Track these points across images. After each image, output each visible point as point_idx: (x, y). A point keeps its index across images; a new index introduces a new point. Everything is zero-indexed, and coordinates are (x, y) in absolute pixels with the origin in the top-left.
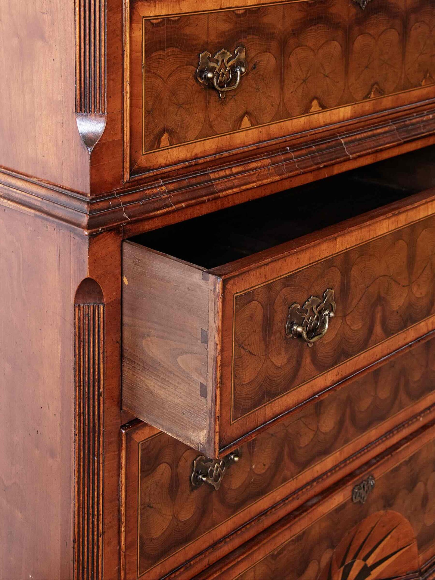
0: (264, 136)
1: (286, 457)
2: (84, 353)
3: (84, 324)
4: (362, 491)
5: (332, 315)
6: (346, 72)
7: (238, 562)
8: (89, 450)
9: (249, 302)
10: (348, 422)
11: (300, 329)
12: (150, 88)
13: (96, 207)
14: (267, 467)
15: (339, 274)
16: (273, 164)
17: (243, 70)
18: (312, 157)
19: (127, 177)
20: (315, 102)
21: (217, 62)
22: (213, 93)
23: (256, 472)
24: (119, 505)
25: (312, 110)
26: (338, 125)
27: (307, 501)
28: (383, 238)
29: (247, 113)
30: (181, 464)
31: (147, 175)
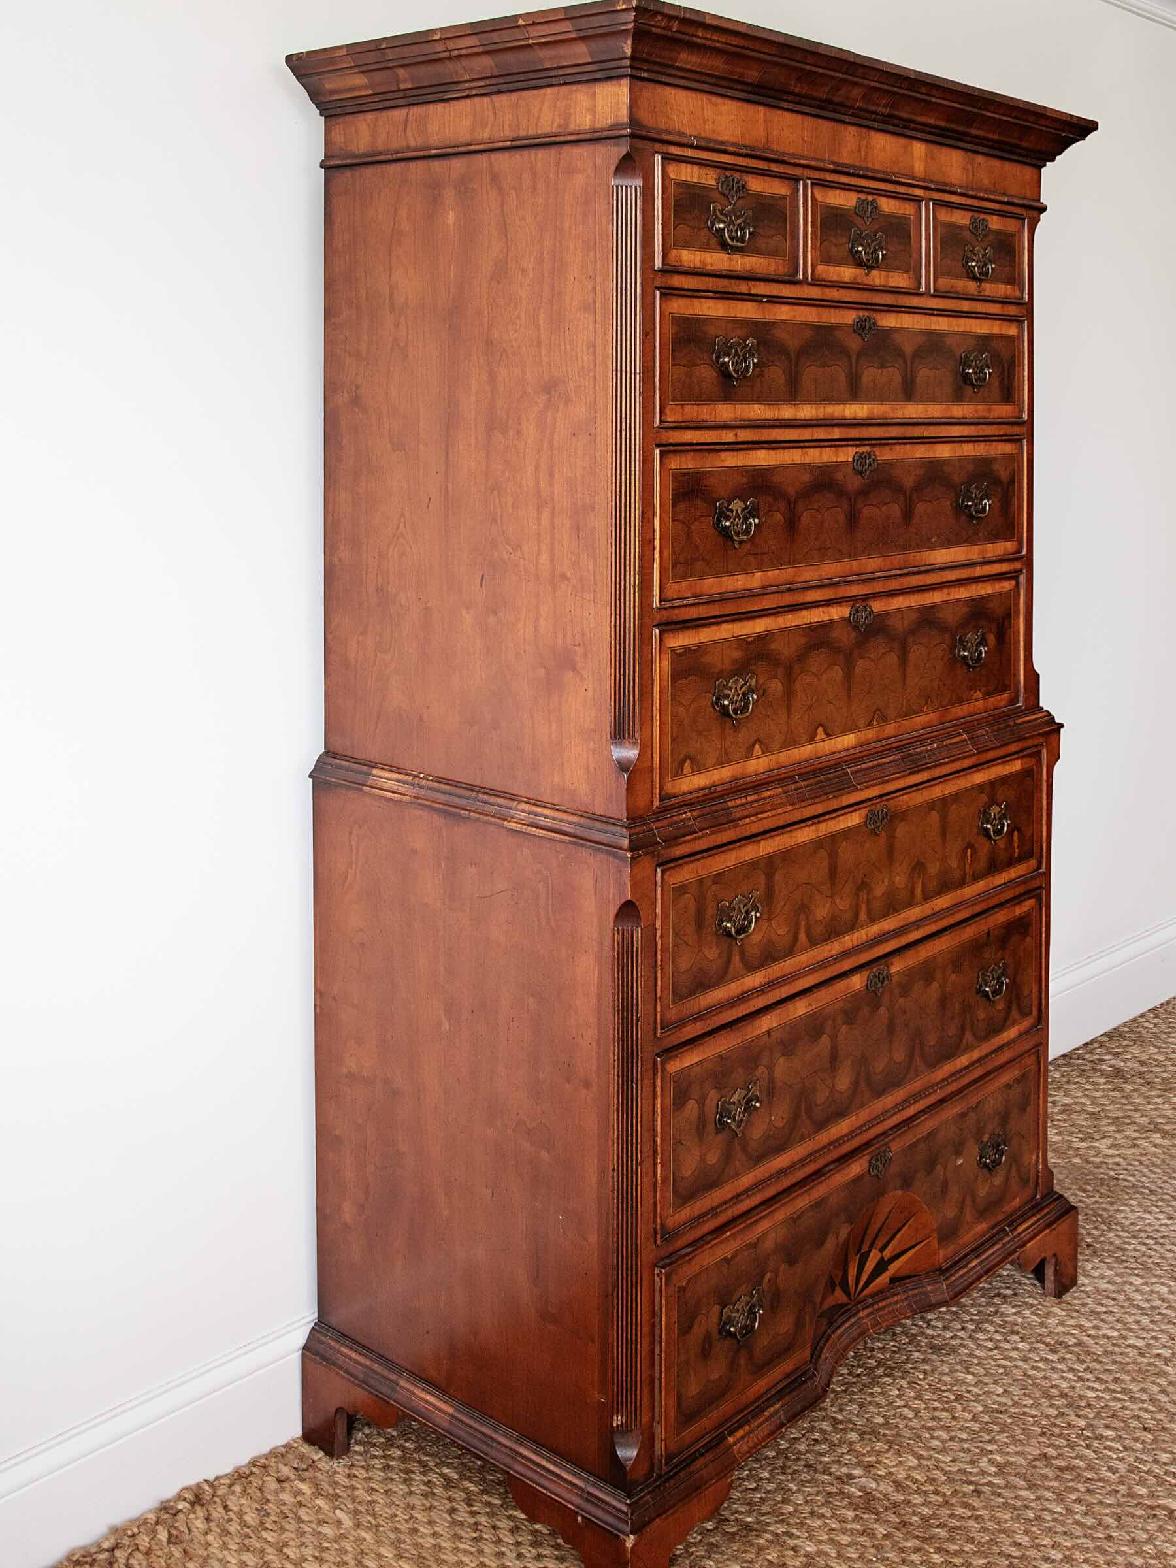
0: (773, 765)
1: (803, 1113)
2: (623, 977)
3: (623, 947)
4: (879, 1163)
5: (758, 915)
6: (849, 697)
7: (761, 1218)
8: (627, 1076)
9: (684, 894)
10: (863, 1084)
11: (729, 925)
12: (675, 716)
13: (633, 831)
14: (785, 1121)
15: (763, 877)
16: (784, 793)
17: (755, 697)
18: (821, 787)
19: (656, 803)
20: (820, 729)
21: (731, 689)
22: (728, 719)
23: (776, 1125)
24: (655, 1136)
25: (818, 737)
26: (842, 755)
27: (826, 1166)
28: (803, 846)
29: (758, 740)
30: (708, 1102)
31: (672, 801)
